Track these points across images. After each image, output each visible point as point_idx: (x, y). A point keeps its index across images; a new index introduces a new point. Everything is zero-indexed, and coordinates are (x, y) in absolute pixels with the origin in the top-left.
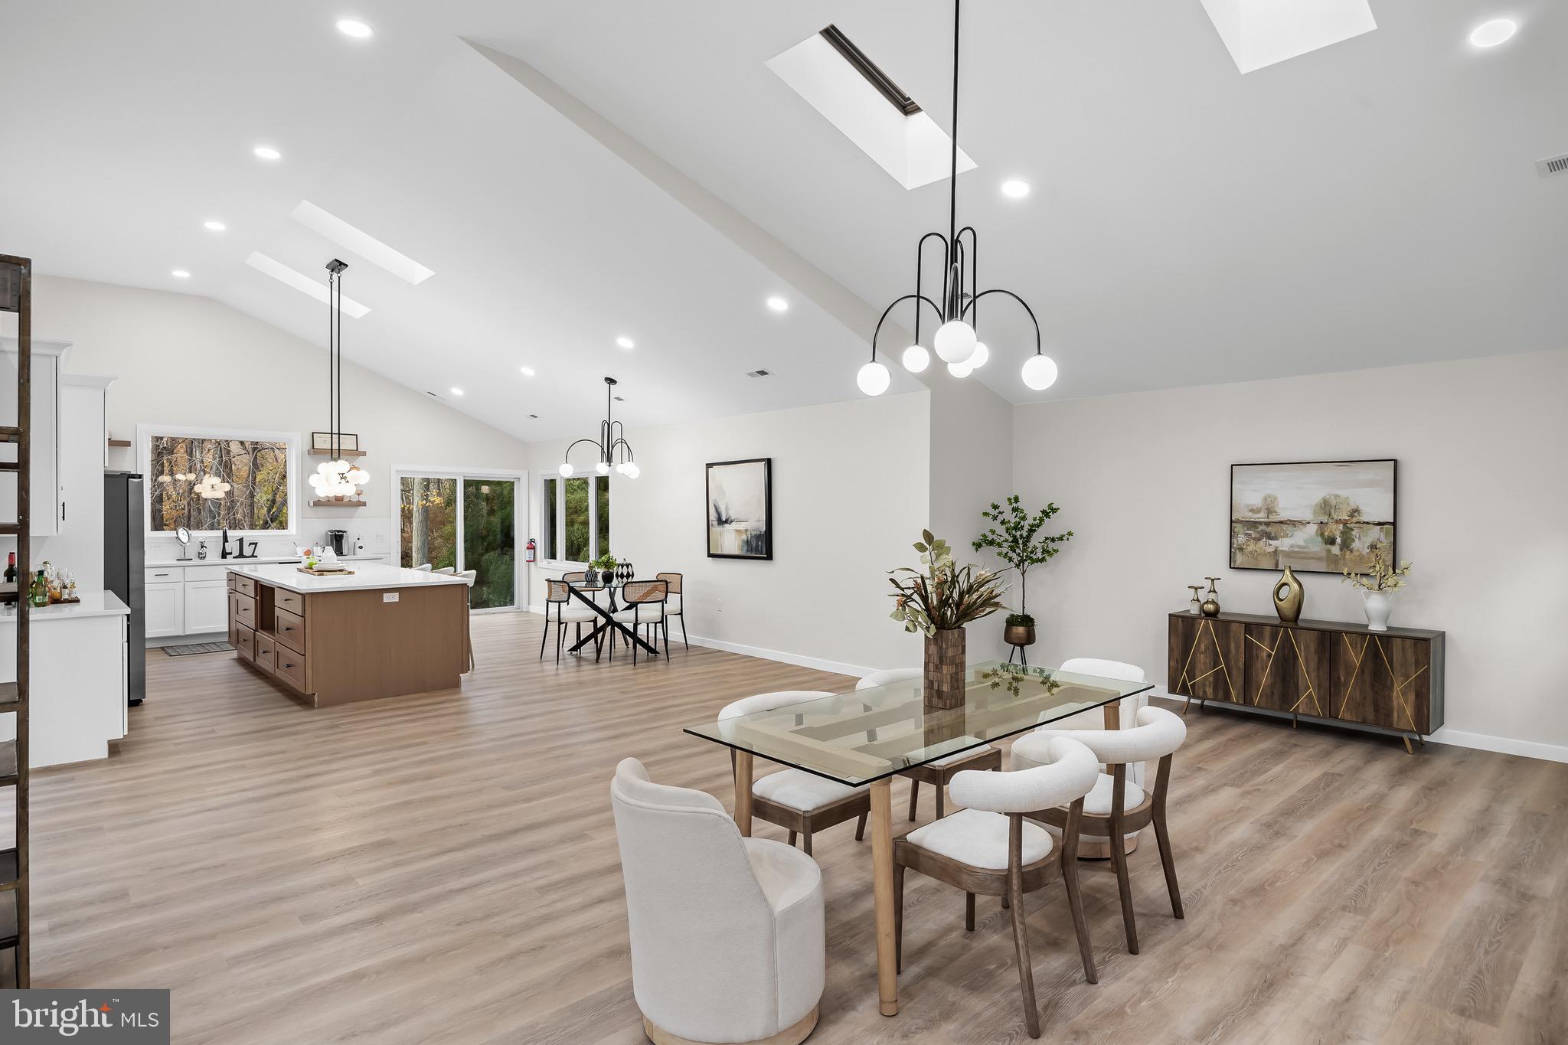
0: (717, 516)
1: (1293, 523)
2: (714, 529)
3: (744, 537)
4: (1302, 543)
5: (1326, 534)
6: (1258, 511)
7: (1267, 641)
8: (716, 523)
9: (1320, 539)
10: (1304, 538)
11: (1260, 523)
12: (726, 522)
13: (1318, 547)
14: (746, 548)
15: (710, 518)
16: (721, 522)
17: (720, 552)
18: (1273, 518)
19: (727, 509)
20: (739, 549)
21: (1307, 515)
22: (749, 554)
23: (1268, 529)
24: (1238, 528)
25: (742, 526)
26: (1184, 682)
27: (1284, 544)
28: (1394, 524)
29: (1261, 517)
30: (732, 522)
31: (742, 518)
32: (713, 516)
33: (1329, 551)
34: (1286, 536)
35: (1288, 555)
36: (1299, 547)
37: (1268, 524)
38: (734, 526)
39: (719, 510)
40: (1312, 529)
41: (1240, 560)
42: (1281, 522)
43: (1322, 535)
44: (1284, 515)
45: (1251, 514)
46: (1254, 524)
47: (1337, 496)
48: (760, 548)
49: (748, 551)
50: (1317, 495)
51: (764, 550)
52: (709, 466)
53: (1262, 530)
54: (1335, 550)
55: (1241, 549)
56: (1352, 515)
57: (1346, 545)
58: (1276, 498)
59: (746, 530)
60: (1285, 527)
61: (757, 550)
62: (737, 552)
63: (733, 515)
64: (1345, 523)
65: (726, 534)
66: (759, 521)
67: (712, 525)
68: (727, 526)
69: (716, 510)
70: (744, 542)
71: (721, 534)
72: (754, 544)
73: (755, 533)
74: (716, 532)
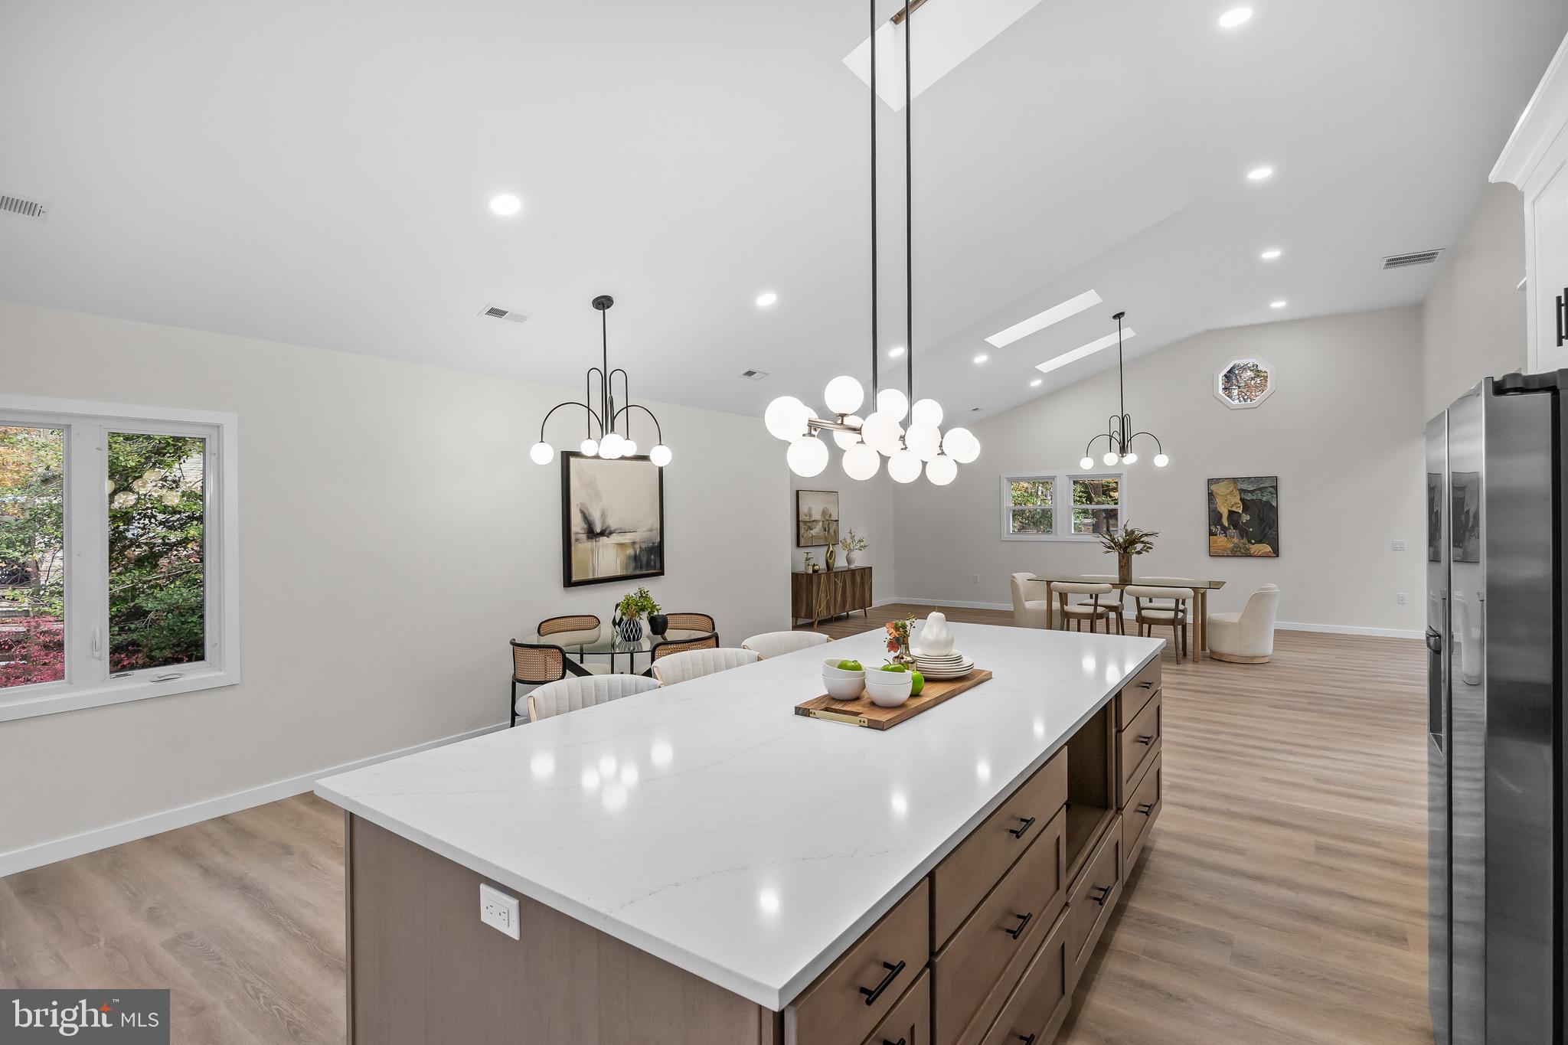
0: (586, 526)
1: (816, 521)
2: (580, 546)
3: (630, 552)
4: (817, 531)
6: (806, 515)
8: (584, 537)
9: (822, 528)
10: (818, 529)
12: (602, 534)
13: (822, 533)
14: (632, 565)
15: (572, 529)
16: (592, 534)
17: (590, 577)
18: (812, 519)
19: (603, 516)
20: (622, 568)
21: (818, 517)
22: (638, 572)
24: (801, 524)
25: (627, 538)
28: (838, 521)
29: (807, 518)
30: (611, 533)
31: (627, 528)
32: (577, 524)
34: (814, 528)
35: (816, 537)
36: (817, 533)
37: (810, 522)
38: (615, 538)
39: (591, 519)
40: (821, 523)
41: (802, 543)
42: (813, 521)
43: (823, 526)
44: (814, 517)
45: (805, 517)
46: (805, 522)
47: (827, 508)
48: (652, 563)
49: (636, 568)
50: (821, 508)
51: (658, 565)
52: (570, 456)
53: (808, 526)
54: (826, 533)
55: (802, 536)
56: (830, 517)
57: (828, 531)
58: (812, 509)
59: (634, 543)
60: (814, 523)
61: (648, 565)
62: (619, 572)
63: (613, 523)
64: (828, 520)
65: (601, 548)
66: (651, 530)
67: (577, 540)
68: (604, 540)
69: (586, 518)
70: (629, 557)
71: (592, 551)
72: (644, 559)
73: (646, 545)
74: (582, 548)
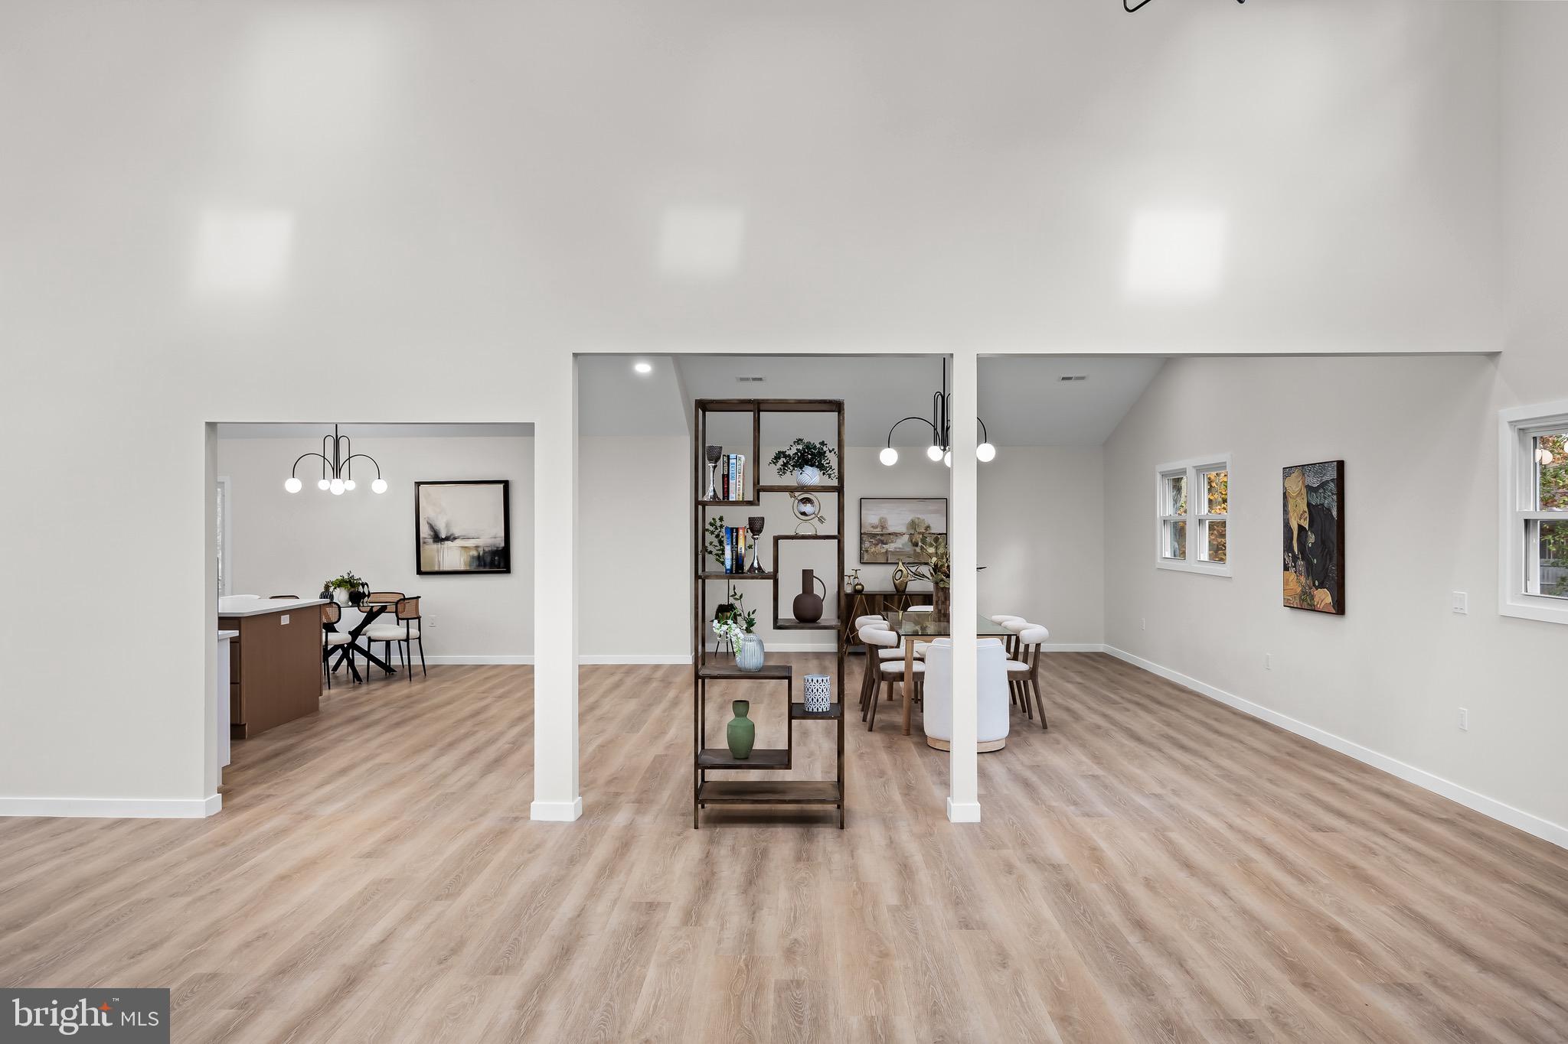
0: (432, 533)
1: (896, 534)
2: (427, 547)
3: (475, 553)
4: (901, 546)
5: (914, 540)
6: (876, 527)
7: (896, 604)
8: (431, 541)
9: (910, 543)
10: (900, 544)
11: (878, 534)
12: (447, 539)
13: (909, 549)
14: (476, 563)
15: (422, 535)
16: (437, 538)
17: (436, 569)
18: (885, 532)
19: (448, 526)
20: (465, 565)
21: (903, 529)
22: (480, 569)
23: (882, 538)
24: (865, 537)
25: (471, 543)
26: (848, 636)
27: (891, 547)
28: (946, 534)
29: (878, 531)
30: (455, 539)
31: (470, 535)
32: (425, 531)
33: (915, 550)
34: (892, 542)
35: (894, 553)
36: (900, 548)
37: (882, 535)
38: (458, 543)
39: (436, 528)
40: (906, 538)
41: (866, 557)
42: (890, 534)
43: (911, 541)
44: (891, 530)
45: (872, 529)
46: (874, 536)
47: (919, 518)
48: (496, 563)
49: (479, 566)
50: (909, 517)
51: (502, 564)
52: (418, 484)
53: (879, 539)
54: (918, 549)
55: (867, 551)
56: (926, 530)
58: (886, 519)
59: (477, 547)
60: (891, 536)
61: (492, 564)
62: (462, 568)
63: (457, 532)
64: (923, 534)
65: (446, 551)
66: (495, 538)
67: (424, 543)
68: (448, 543)
69: (432, 527)
70: (473, 557)
71: (438, 551)
72: (488, 559)
73: (490, 549)
74: (430, 549)
